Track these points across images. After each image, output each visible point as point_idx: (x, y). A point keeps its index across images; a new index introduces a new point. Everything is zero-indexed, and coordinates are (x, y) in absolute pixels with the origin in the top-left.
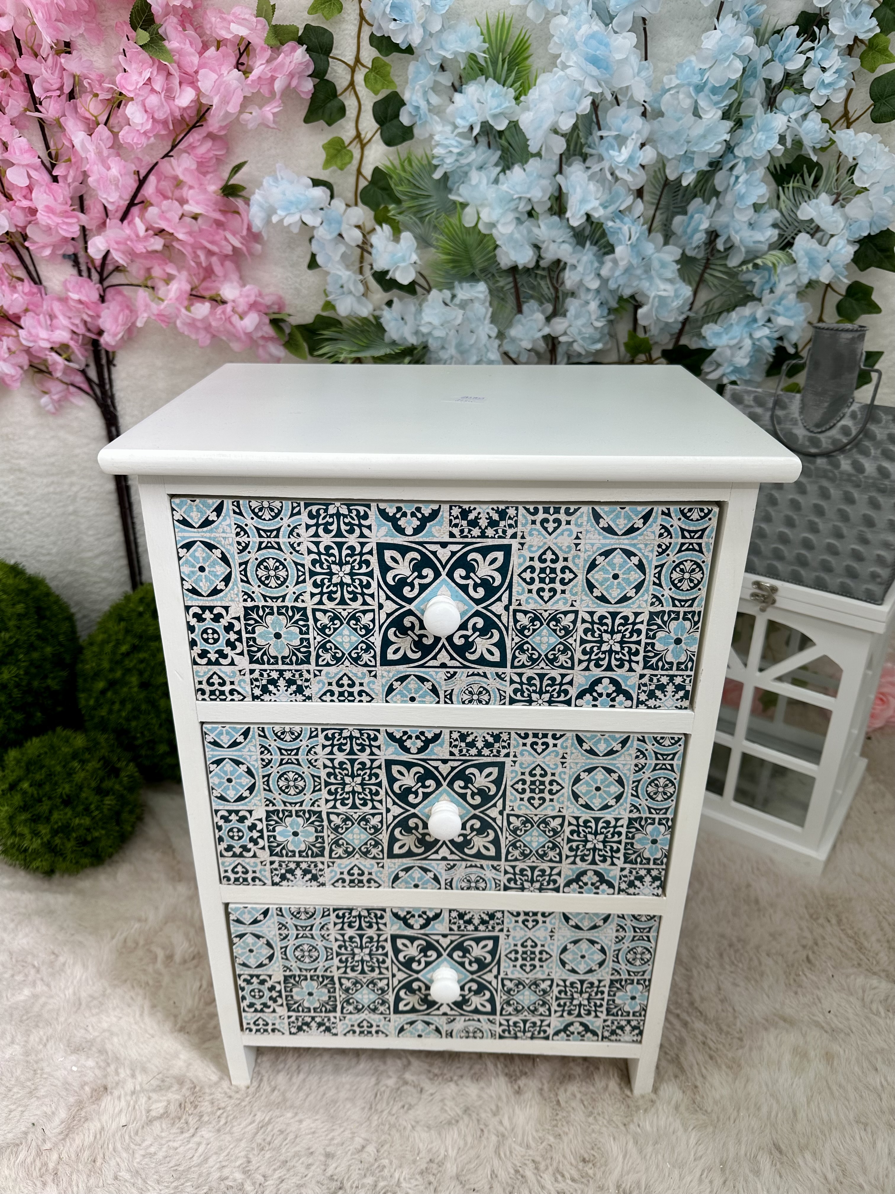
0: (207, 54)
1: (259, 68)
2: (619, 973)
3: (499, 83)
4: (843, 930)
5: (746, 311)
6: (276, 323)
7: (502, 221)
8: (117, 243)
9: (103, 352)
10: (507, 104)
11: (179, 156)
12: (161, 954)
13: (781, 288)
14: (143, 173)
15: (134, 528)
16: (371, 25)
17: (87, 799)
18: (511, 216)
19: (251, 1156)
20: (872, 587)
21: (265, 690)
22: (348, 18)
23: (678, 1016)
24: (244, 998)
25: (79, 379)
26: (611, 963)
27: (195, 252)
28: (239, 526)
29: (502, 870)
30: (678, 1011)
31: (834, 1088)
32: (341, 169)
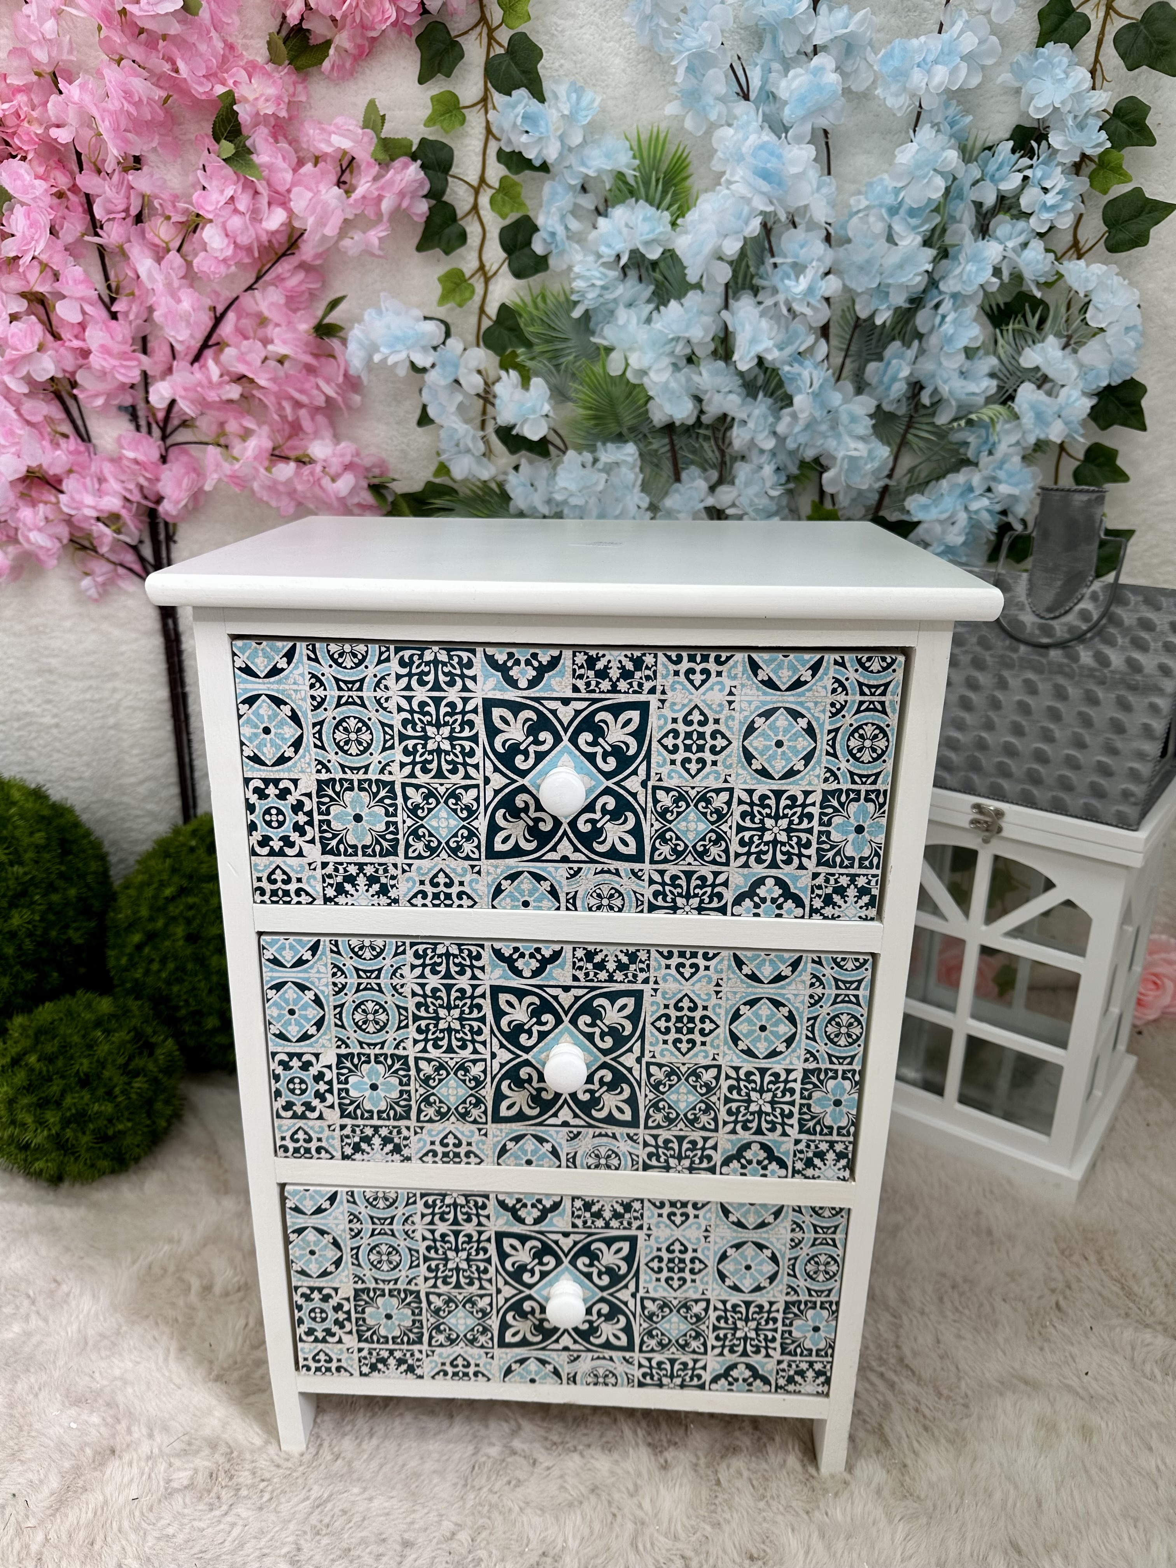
0: (303, 170)
1: (364, 186)
2: (796, 1292)
3: (651, 204)
4: (1105, 1271)
5: (960, 477)
6: (377, 489)
7: (655, 367)
8: (185, 389)
9: (162, 527)
10: (661, 229)
11: (264, 289)
12: (196, 1284)
13: (1002, 449)
14: (220, 309)
15: (190, 747)
16: (498, 140)
17: (110, 1079)
18: (666, 361)
19: (302, 1542)
20: (1124, 808)
21: (340, 890)
22: (471, 132)
23: (882, 1375)
24: (301, 1321)
25: (130, 558)
26: (786, 1277)
27: (279, 404)
28: (314, 676)
29: (641, 1140)
30: (882, 1369)
31: (1093, 1471)
32: (460, 305)
